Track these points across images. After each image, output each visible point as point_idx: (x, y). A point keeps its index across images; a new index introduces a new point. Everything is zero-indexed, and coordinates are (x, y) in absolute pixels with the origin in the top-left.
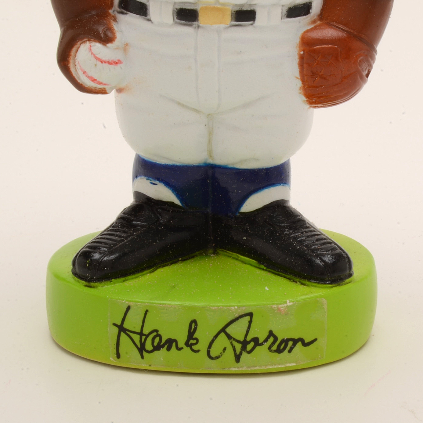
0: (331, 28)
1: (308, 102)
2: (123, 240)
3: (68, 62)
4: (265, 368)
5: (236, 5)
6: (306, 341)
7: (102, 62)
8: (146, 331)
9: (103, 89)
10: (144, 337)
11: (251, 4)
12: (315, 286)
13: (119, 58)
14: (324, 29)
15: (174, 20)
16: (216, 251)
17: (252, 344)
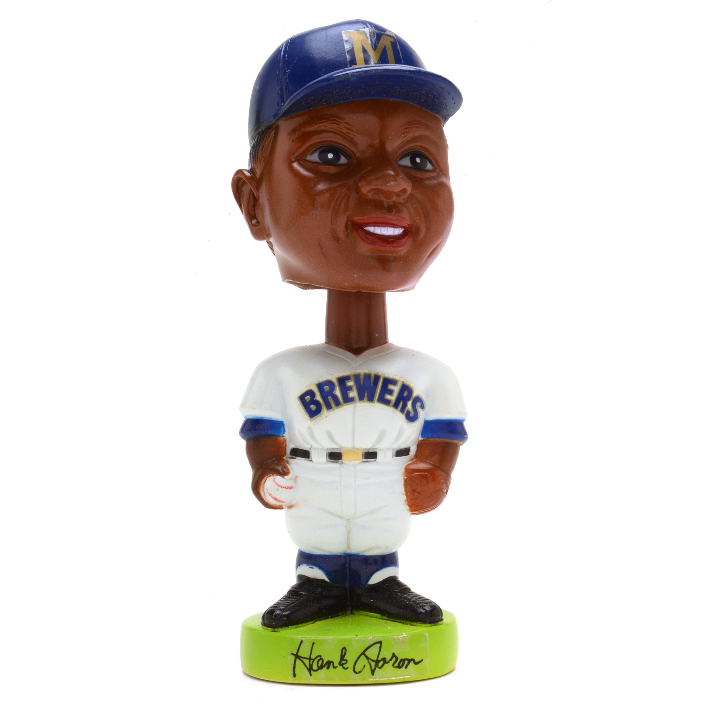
0: (423, 462)
1: (410, 510)
2: (295, 603)
3: (259, 489)
4: (390, 679)
5: (365, 449)
6: (416, 661)
7: (281, 487)
8: (313, 657)
9: (281, 506)
10: (312, 661)
11: (374, 448)
12: (420, 626)
13: (292, 485)
14: (419, 463)
15: (327, 459)
16: (353, 612)
17: (382, 662)
